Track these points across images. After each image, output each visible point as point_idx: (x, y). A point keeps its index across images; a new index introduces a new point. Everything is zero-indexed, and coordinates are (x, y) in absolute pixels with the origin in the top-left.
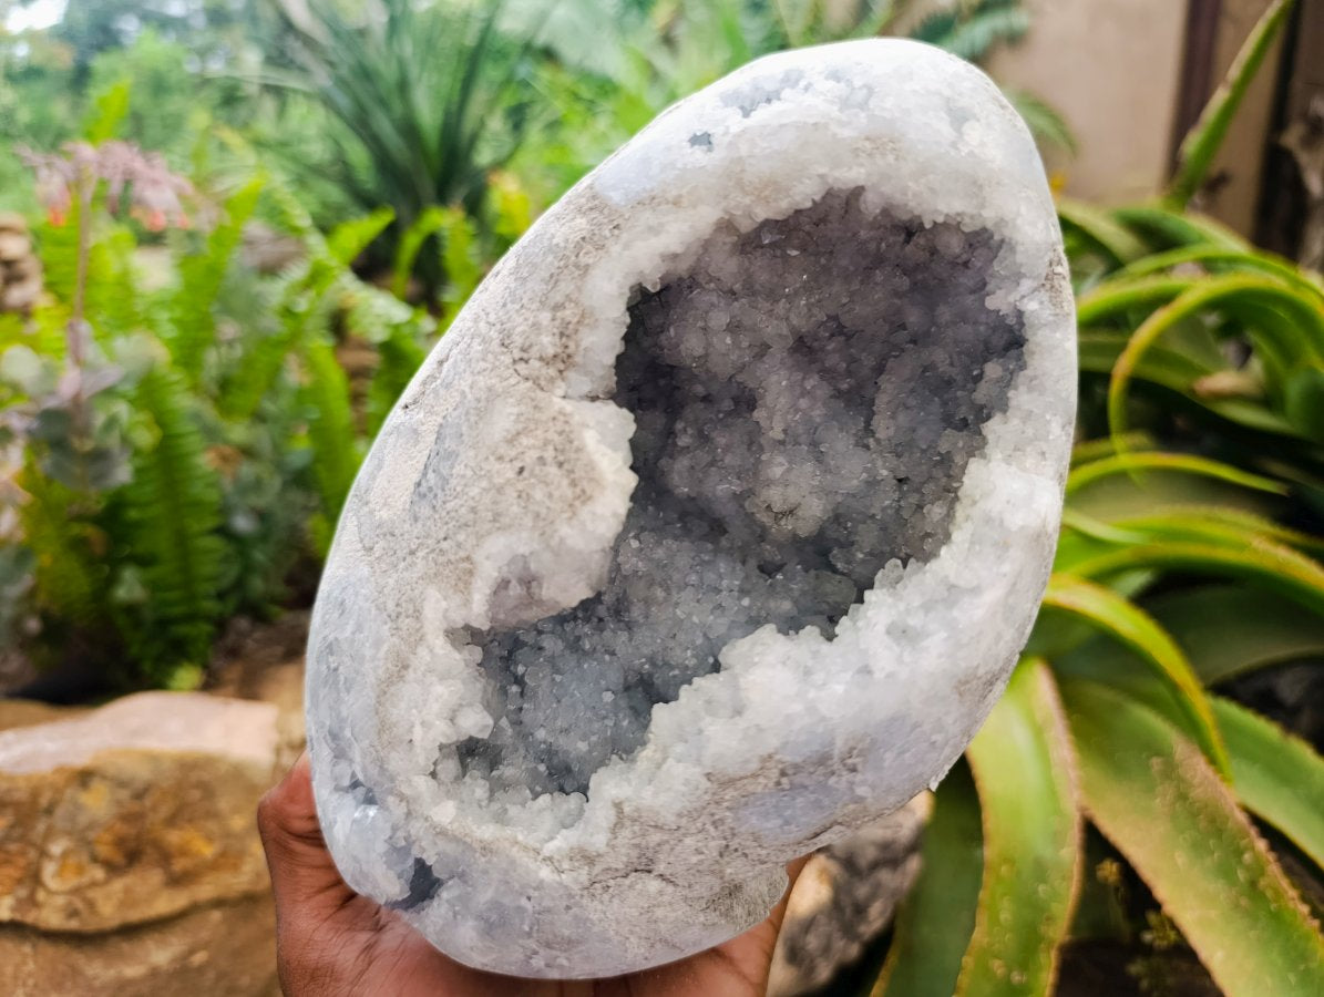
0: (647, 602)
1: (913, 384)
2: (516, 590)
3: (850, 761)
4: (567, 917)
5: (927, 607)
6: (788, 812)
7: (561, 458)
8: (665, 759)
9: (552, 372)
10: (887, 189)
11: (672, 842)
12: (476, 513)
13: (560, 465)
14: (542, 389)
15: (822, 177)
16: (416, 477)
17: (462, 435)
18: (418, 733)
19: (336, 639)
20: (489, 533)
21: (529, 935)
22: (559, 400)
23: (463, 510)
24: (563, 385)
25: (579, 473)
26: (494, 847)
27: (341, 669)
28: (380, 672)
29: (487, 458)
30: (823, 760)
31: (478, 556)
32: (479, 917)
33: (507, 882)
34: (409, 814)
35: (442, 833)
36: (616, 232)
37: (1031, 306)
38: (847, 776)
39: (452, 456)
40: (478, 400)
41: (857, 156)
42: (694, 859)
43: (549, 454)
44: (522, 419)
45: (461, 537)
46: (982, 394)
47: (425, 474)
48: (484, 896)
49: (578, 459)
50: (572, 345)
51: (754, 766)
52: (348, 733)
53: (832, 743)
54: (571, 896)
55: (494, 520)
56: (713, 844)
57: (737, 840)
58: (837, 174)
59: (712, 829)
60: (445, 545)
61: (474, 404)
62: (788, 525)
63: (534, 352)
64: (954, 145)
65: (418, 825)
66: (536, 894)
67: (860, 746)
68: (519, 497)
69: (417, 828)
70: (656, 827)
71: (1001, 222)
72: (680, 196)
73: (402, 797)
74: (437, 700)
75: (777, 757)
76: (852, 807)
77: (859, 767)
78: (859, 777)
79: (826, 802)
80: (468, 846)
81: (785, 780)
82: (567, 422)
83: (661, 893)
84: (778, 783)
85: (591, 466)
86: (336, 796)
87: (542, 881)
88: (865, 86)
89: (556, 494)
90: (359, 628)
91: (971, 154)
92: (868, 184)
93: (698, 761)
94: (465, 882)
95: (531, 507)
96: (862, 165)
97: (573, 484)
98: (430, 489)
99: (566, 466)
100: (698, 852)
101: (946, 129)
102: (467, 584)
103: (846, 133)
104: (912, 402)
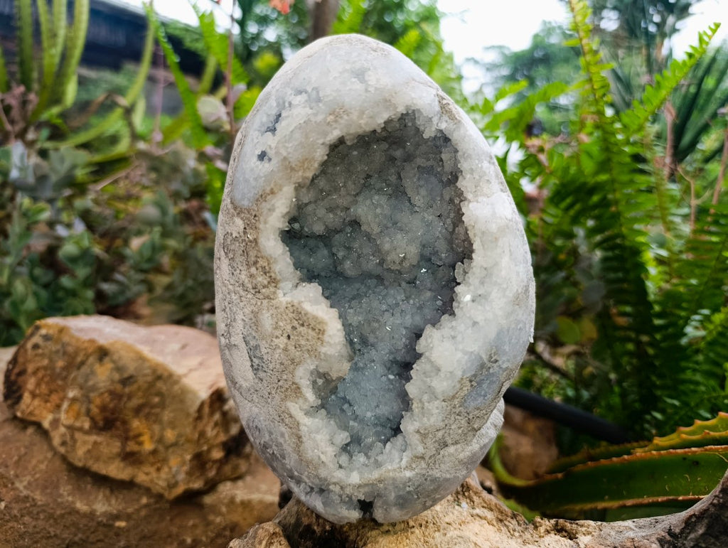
0: (373, 331)
1: (417, 176)
2: (320, 382)
3: (492, 360)
4: (428, 483)
5: (482, 283)
6: (483, 393)
7: (301, 322)
8: (423, 404)
9: (272, 289)
10: (352, 131)
11: (447, 431)
12: (283, 364)
13: (303, 325)
14: (273, 299)
15: (323, 144)
16: (249, 364)
17: (255, 337)
18: (323, 458)
19: (265, 442)
20: (294, 369)
21: (418, 498)
22: (283, 299)
23: (278, 366)
24: (280, 291)
25: (313, 323)
26: (382, 478)
27: (275, 452)
28: (292, 445)
29: (272, 340)
30: (482, 366)
31: (297, 380)
32: (395, 505)
33: (397, 487)
34: (342, 488)
35: (360, 486)
36: (257, 218)
37: (443, 126)
38: (495, 365)
39: (257, 347)
40: (251, 319)
41: (331, 125)
42: (460, 431)
43: (295, 324)
44: (274, 316)
45: (285, 377)
46: (448, 167)
47: (252, 361)
48: (392, 496)
49: (308, 319)
50: (273, 275)
51: (458, 386)
52: (296, 473)
53: (481, 358)
54: (424, 475)
55: (293, 363)
56: (463, 422)
57: (471, 415)
58: (328, 139)
59: (459, 417)
60: (280, 383)
61: (251, 322)
62: (406, 264)
63: (259, 287)
64: (367, 91)
65: (348, 489)
66: (411, 483)
67: (493, 352)
68: (296, 347)
69: (348, 491)
70: (437, 430)
71: (407, 107)
72: (272, 189)
73: (335, 484)
74: (321, 442)
75: (465, 377)
76: (505, 373)
77: (498, 359)
78: (500, 362)
79: (495, 379)
80: (373, 484)
81: (473, 383)
82: (293, 306)
83: (456, 450)
84: (472, 386)
85: (315, 318)
86: (308, 497)
87: (409, 478)
88: (313, 89)
89: (310, 338)
90: (271, 433)
91: (376, 89)
92: (344, 134)
93: (436, 398)
94: (381, 497)
95: (303, 349)
96: (336, 128)
97: (313, 329)
98: (258, 365)
99: (305, 324)
100: (459, 428)
101: (359, 86)
102: (301, 392)
103: (320, 118)
104: (422, 183)
